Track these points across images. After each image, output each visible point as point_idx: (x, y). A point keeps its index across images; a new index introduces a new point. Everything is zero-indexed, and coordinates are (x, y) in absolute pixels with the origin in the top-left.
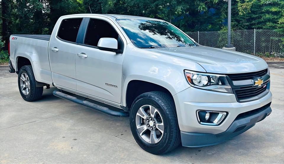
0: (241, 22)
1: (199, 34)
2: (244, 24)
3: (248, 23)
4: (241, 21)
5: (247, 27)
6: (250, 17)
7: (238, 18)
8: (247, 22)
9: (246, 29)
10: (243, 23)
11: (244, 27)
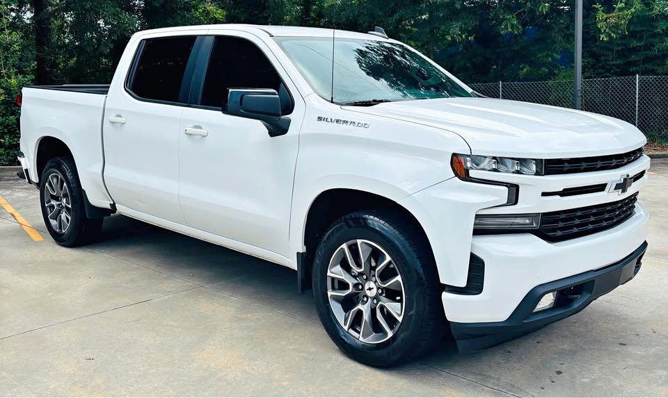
0: (602, 58)
1: (502, 87)
2: (611, 63)
3: (621, 59)
4: (603, 55)
5: (618, 70)
6: (625, 45)
7: (595, 49)
8: (617, 59)
9: (616, 74)
10: (606, 61)
11: (611, 69)
